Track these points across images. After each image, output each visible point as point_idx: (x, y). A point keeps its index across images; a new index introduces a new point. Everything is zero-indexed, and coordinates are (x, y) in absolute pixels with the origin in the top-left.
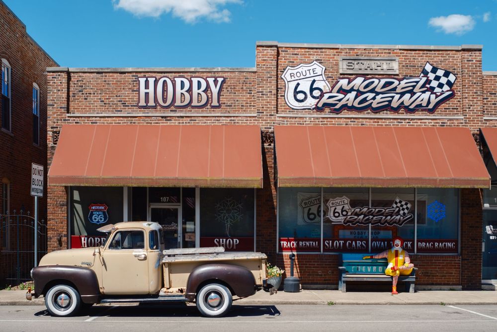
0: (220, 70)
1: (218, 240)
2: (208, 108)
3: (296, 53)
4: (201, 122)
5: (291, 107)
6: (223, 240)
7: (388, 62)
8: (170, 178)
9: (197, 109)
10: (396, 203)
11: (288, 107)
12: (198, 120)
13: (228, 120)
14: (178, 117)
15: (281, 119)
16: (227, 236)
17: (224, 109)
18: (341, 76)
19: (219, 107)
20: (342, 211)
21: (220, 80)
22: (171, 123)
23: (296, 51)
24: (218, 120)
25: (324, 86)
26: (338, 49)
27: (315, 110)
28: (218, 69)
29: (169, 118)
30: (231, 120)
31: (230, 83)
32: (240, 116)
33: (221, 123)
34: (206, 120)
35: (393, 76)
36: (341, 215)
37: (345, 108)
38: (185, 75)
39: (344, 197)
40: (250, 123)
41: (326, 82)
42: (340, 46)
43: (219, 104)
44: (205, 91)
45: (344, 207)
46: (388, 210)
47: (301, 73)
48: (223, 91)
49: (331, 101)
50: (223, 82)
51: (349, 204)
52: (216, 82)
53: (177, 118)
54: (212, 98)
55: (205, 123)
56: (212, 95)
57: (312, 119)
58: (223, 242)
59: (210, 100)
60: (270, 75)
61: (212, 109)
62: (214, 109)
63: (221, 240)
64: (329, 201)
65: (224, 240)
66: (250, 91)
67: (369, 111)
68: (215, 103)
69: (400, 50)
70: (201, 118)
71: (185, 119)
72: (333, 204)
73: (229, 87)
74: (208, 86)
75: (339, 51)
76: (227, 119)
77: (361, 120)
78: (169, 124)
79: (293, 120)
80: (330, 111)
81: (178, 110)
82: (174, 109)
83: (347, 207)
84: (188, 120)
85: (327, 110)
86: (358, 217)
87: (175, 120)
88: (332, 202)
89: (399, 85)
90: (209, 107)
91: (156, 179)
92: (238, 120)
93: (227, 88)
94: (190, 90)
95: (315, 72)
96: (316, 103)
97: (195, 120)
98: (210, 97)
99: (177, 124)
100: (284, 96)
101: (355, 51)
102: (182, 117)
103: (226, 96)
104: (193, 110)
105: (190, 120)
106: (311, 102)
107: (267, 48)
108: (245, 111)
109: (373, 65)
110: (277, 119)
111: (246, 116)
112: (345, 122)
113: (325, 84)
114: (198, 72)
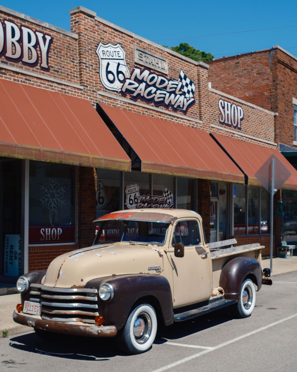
0: (47, 27)
1: (44, 229)
2: (38, 69)
3: (105, 30)
4: (35, 84)
5: (104, 87)
6: (48, 230)
7: (162, 61)
8: (57, 151)
9: (27, 67)
10: (165, 193)
11: (102, 86)
12: (33, 81)
13: (59, 88)
14: (14, 72)
15: (101, 97)
16: (51, 225)
17: (53, 73)
18: (136, 65)
19: (47, 70)
20: (135, 198)
21: (48, 38)
22: (6, 78)
23: (106, 29)
24: (51, 86)
25: (126, 71)
26: (132, 37)
27: (120, 94)
28: (46, 25)
29: (3, 71)
30: (62, 89)
31: (57, 45)
32: (70, 86)
33: (53, 89)
34: (41, 83)
35: (164, 75)
36: (134, 203)
37: (139, 97)
38: (16, 20)
39: (136, 185)
40: (78, 96)
41: (127, 67)
42: (133, 35)
43: (49, 67)
44: (35, 47)
45: (135, 194)
46: (161, 198)
47: (110, 52)
48: (51, 52)
49: (131, 88)
50: (51, 41)
51: (139, 192)
52: (44, 39)
53: (12, 74)
54: (41, 57)
55: (40, 86)
56: (41, 54)
57: (122, 102)
58: (48, 232)
59: (40, 59)
60: (91, 47)
61: (42, 71)
62: (44, 72)
63: (47, 229)
64: (127, 189)
65: (50, 229)
66: (73, 59)
67: (153, 104)
68: (44, 65)
69: (168, 53)
70: (35, 80)
71: (20, 76)
72: (129, 191)
73: (56, 49)
74: (37, 43)
75: (133, 39)
76: (59, 86)
77: (151, 111)
78: (4, 78)
79: (110, 101)
80: (130, 97)
81: (9, 62)
82: (5, 60)
83: (138, 194)
84: (23, 78)
85: (128, 96)
86: (144, 204)
87: (10, 75)
88: (128, 189)
89: (168, 84)
90: (38, 67)
91: (44, 151)
92: (68, 90)
93: (54, 50)
94: (20, 41)
95: (119, 55)
96: (121, 87)
97: (30, 80)
98: (39, 55)
99: (12, 80)
100: (99, 73)
101: (143, 44)
102: (17, 73)
103: (54, 58)
104: (24, 67)
105: (26, 79)
106: (117, 85)
107: (88, 17)
108: (70, 81)
109: (154, 61)
110: (98, 96)
111: (75, 88)
112: (142, 111)
113: (126, 70)
114: (28, 21)
